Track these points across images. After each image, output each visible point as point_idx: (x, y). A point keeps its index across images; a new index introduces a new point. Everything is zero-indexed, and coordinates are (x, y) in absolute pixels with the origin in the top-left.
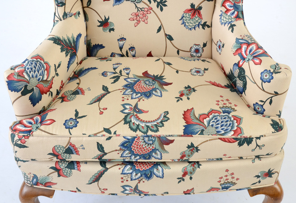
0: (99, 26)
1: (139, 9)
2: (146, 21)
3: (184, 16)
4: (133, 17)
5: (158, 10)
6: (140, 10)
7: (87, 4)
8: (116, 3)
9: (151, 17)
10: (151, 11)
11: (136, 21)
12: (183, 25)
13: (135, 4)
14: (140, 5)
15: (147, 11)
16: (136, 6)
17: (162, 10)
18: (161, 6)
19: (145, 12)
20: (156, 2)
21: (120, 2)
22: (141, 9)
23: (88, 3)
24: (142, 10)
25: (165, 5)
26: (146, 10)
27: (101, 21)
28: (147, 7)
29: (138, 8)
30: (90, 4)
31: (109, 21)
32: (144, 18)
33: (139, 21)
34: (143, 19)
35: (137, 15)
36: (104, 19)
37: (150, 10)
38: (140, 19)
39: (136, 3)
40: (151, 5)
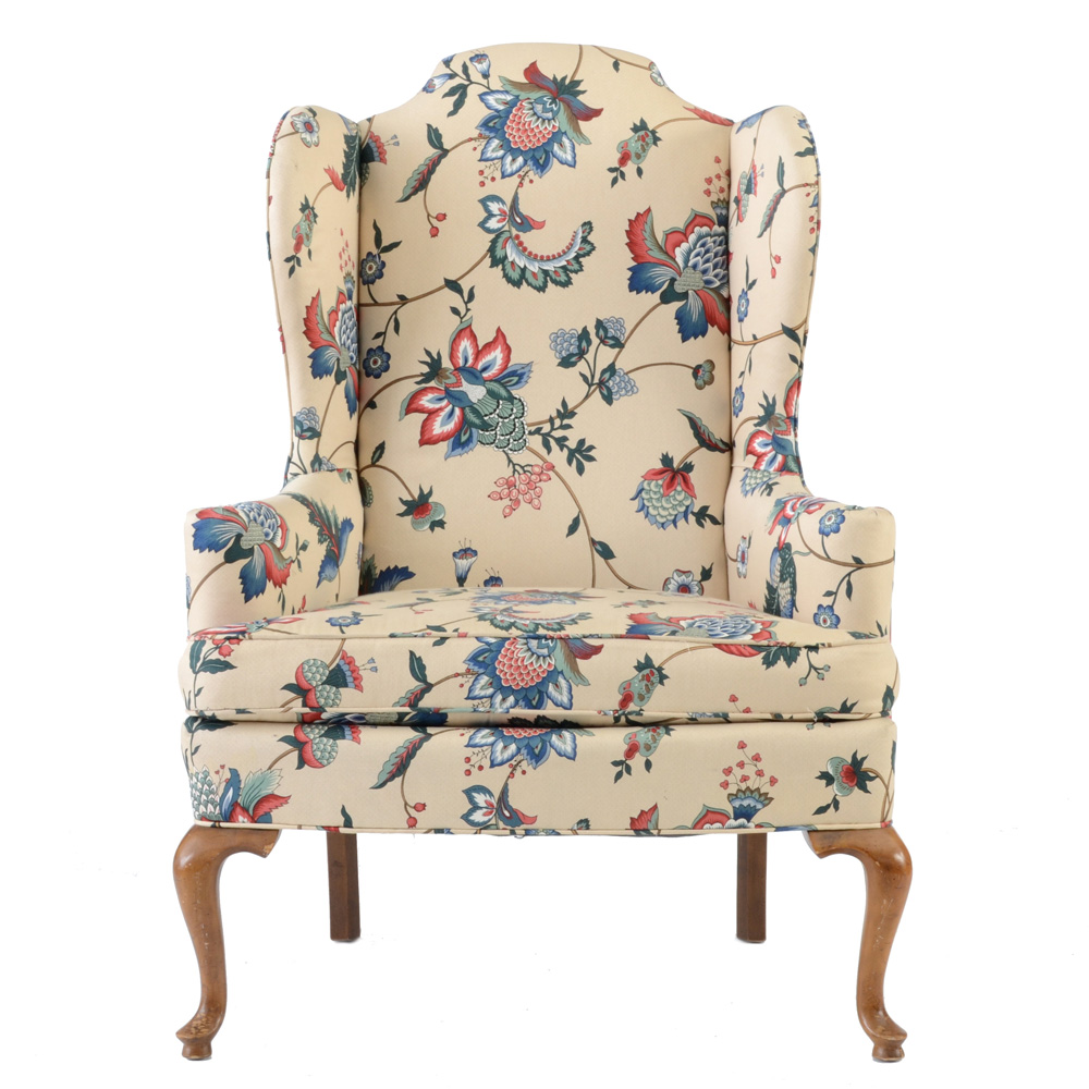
0: (401, 515)
1: (517, 468)
2: (536, 502)
3: (643, 489)
4: (499, 490)
5: (570, 472)
6: (521, 471)
7: (373, 458)
8: (453, 450)
9: (551, 489)
10: (551, 473)
11: (507, 502)
12: (642, 514)
13: (507, 454)
14: (522, 458)
15: (539, 475)
16: (510, 461)
17: (580, 470)
18: (578, 460)
19: (533, 477)
20: (565, 449)
21: (466, 449)
22: (522, 467)
23: (374, 453)
24: (525, 472)
25: (591, 459)
26: (537, 470)
27: (410, 499)
28: (540, 463)
29: (514, 465)
30: (380, 457)
31: (430, 500)
32: (532, 492)
33: (517, 502)
34: (527, 496)
35: (510, 485)
36: (416, 494)
37: (548, 470)
38: (520, 497)
39: (510, 452)
40: (550, 458)
